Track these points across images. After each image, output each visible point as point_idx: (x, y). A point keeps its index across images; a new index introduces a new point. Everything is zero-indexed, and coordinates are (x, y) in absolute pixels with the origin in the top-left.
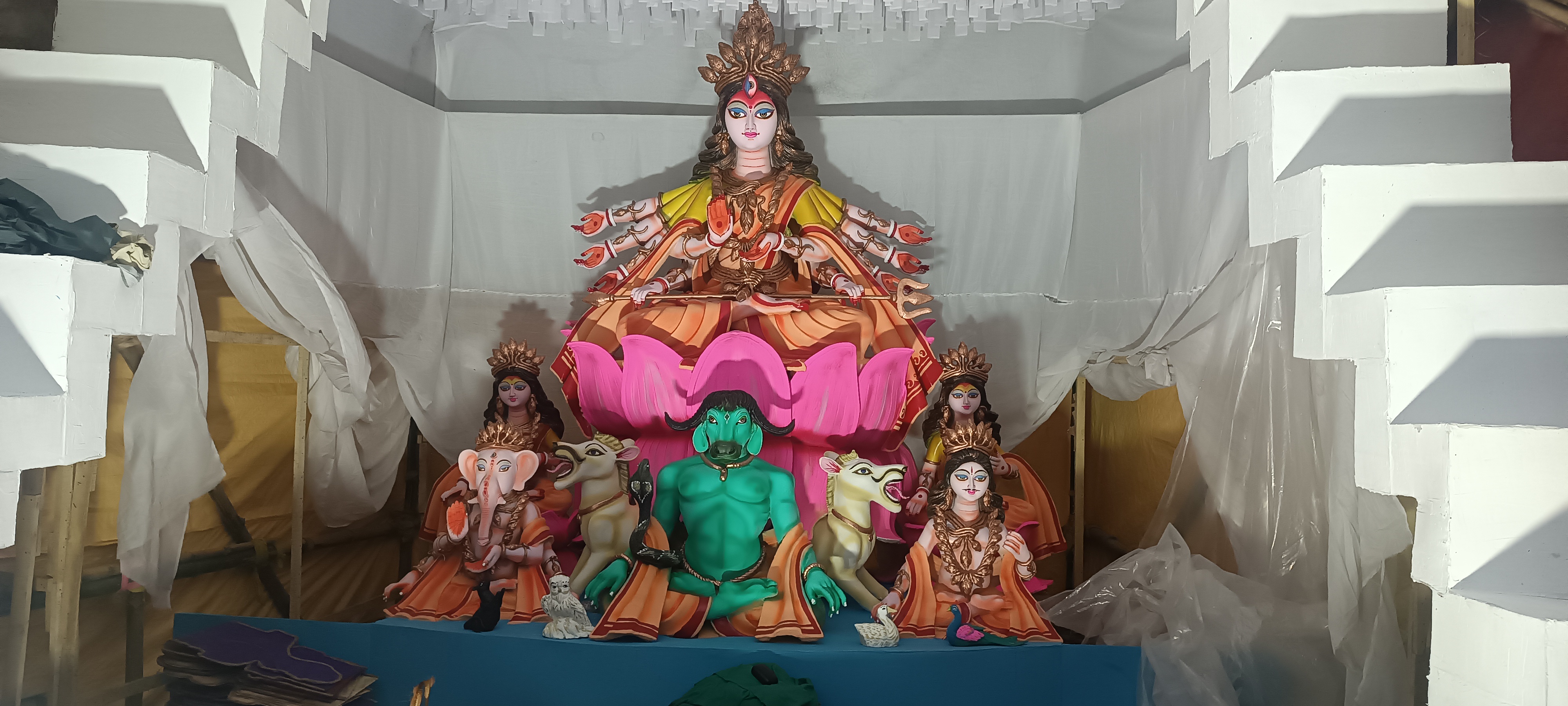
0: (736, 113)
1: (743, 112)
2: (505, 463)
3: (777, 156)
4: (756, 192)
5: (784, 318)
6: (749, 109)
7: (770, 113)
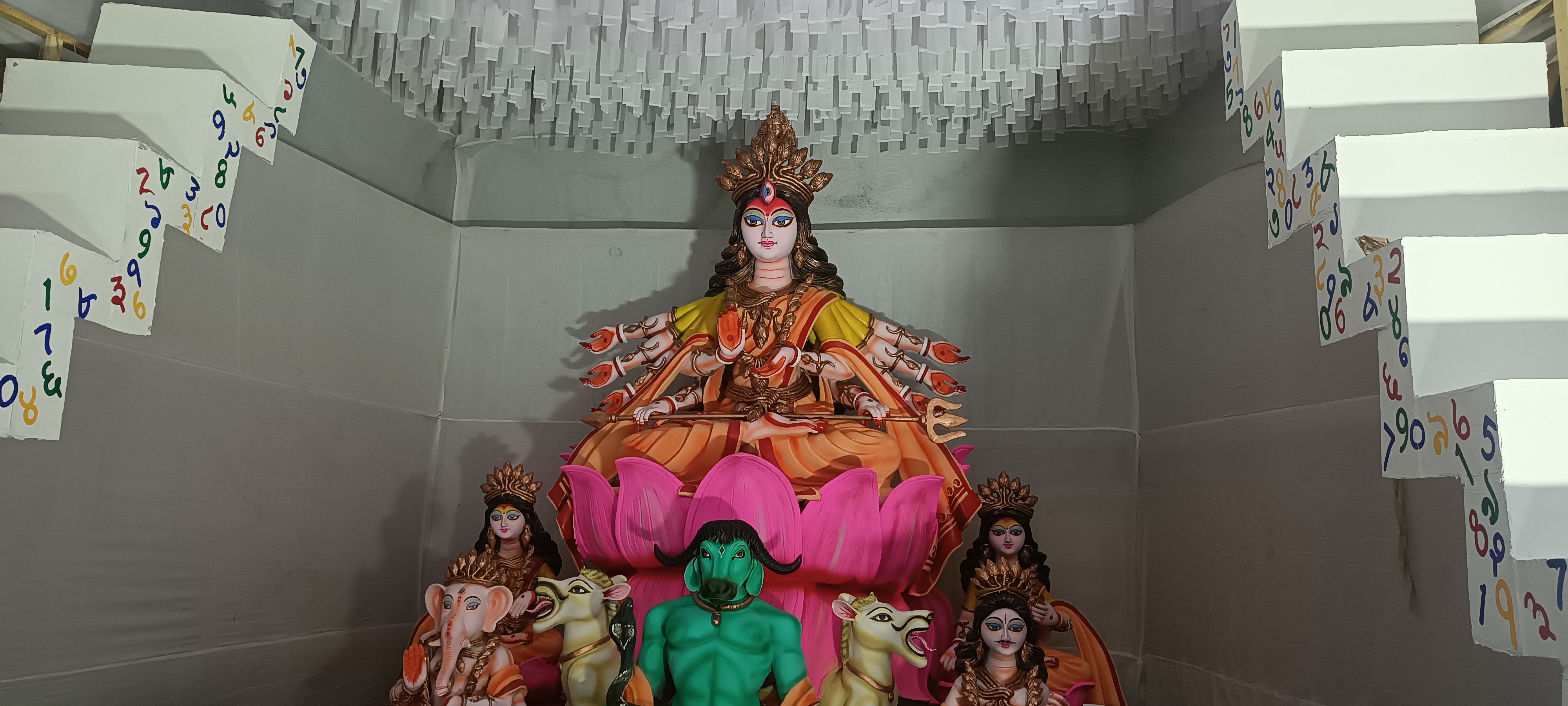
0: (752, 221)
1: (760, 220)
2: (474, 600)
3: (797, 267)
4: (772, 305)
5: (800, 441)
6: (766, 217)
7: (789, 221)
